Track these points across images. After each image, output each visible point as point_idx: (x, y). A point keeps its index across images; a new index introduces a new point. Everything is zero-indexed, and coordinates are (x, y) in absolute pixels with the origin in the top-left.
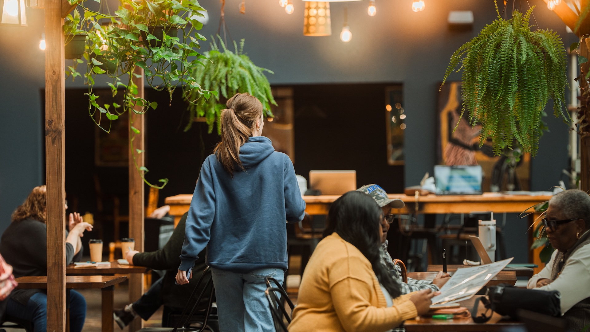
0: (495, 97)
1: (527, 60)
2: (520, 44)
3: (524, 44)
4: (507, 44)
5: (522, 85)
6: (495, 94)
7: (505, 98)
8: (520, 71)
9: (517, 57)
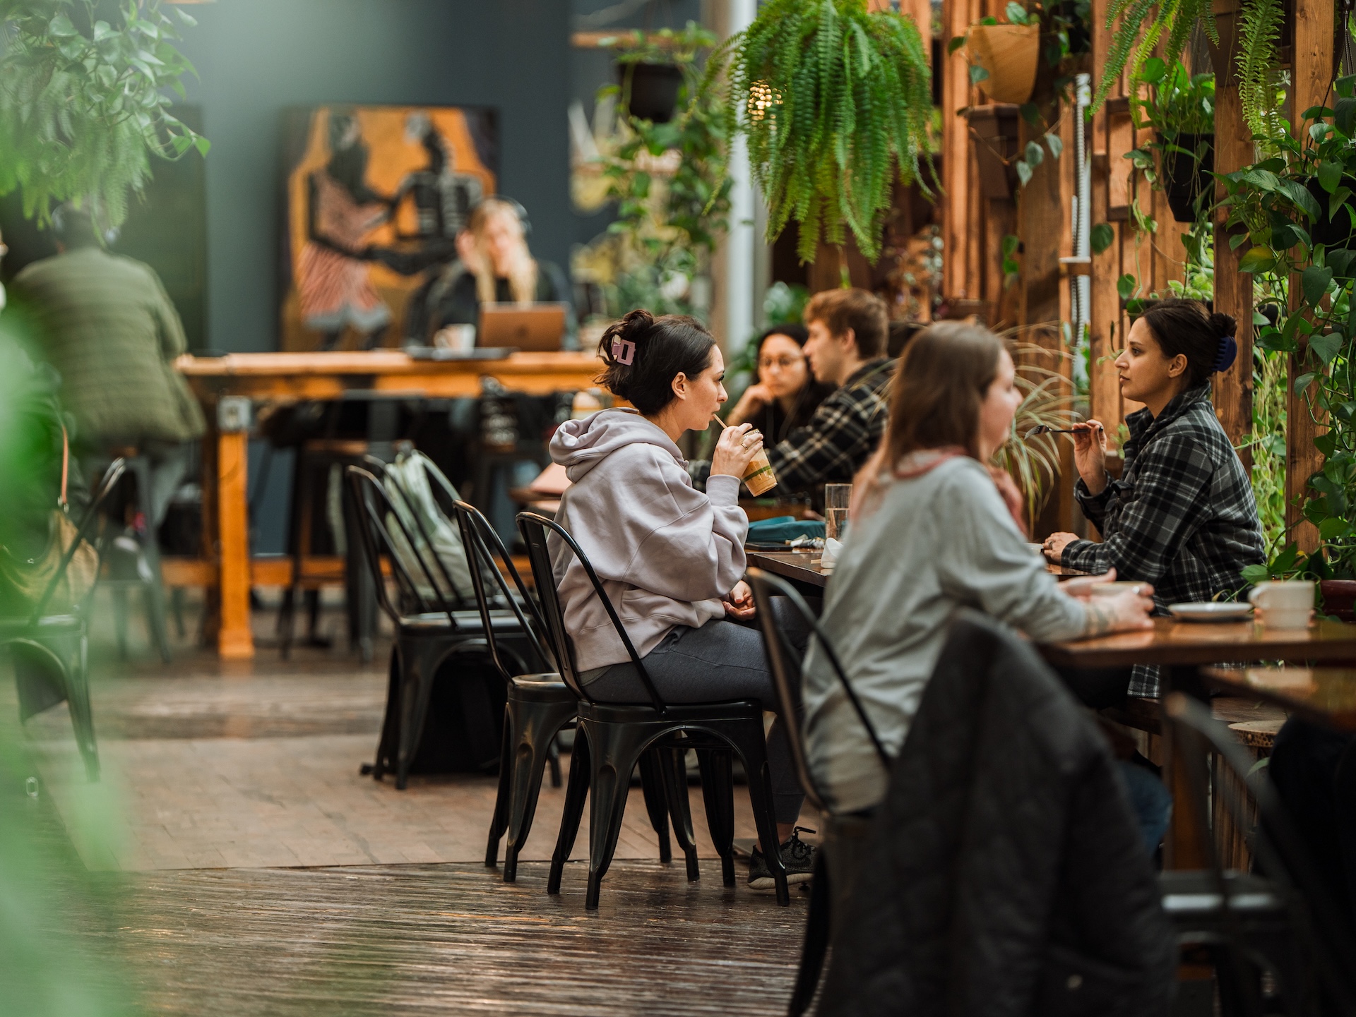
0: (808, 142)
1: (870, 73)
2: (853, 38)
3: (863, 41)
4: (829, 37)
5: (862, 119)
6: (808, 136)
7: (826, 144)
8: (857, 94)
9: (851, 63)
